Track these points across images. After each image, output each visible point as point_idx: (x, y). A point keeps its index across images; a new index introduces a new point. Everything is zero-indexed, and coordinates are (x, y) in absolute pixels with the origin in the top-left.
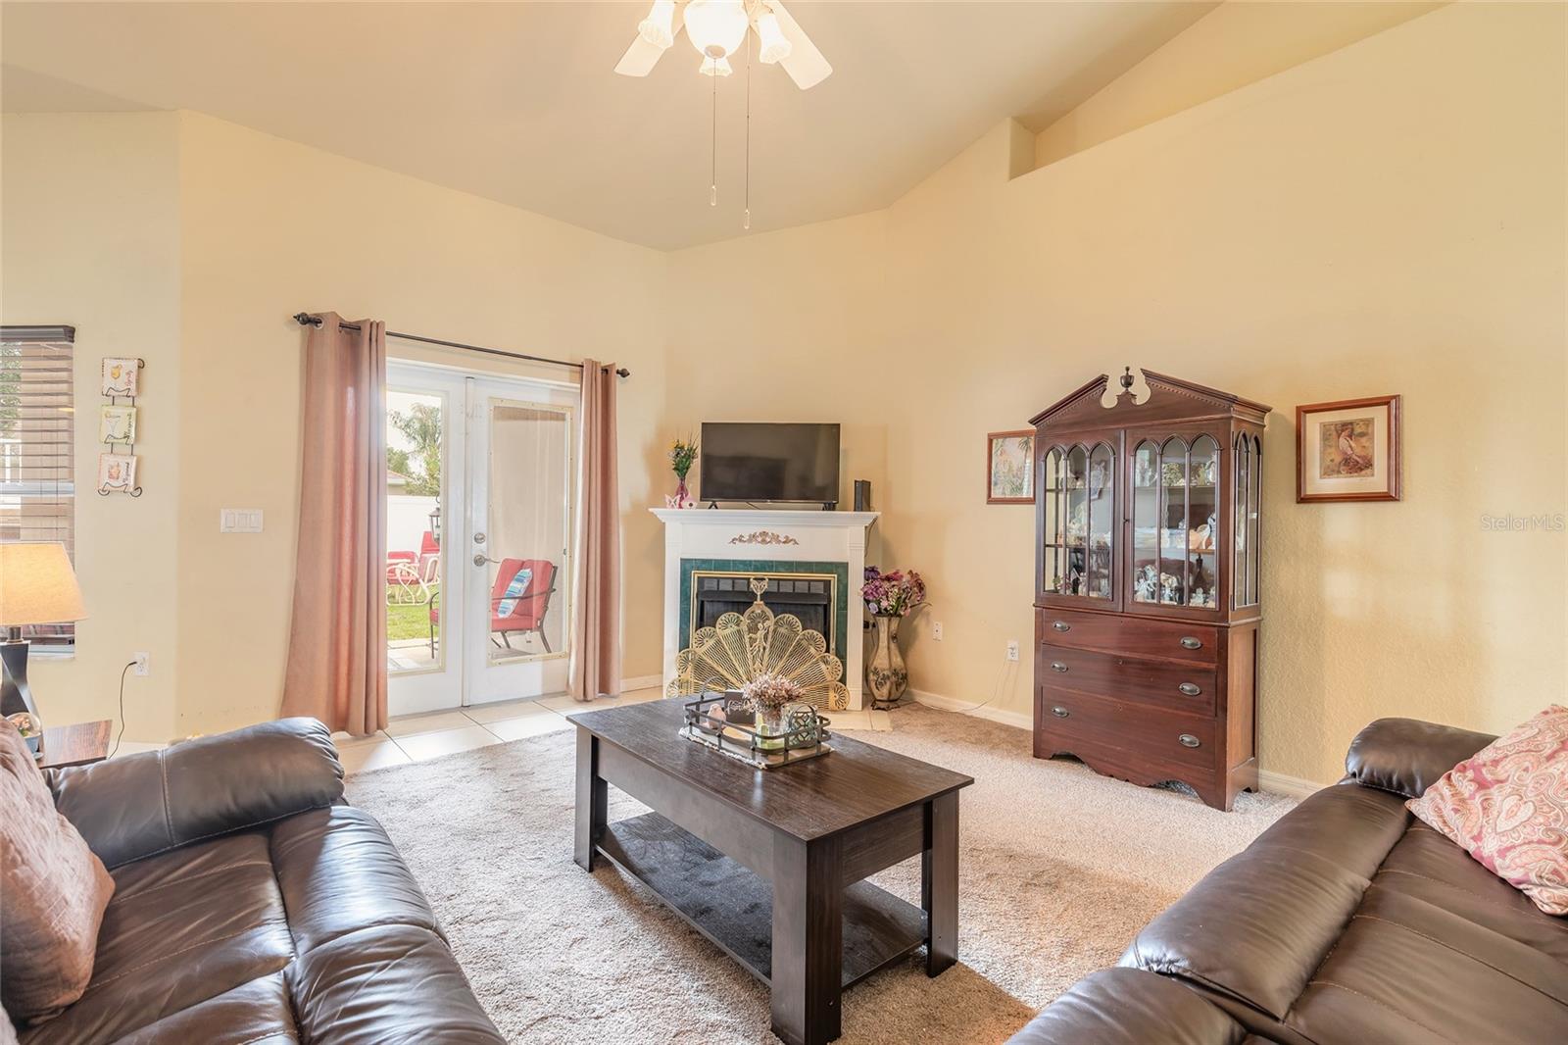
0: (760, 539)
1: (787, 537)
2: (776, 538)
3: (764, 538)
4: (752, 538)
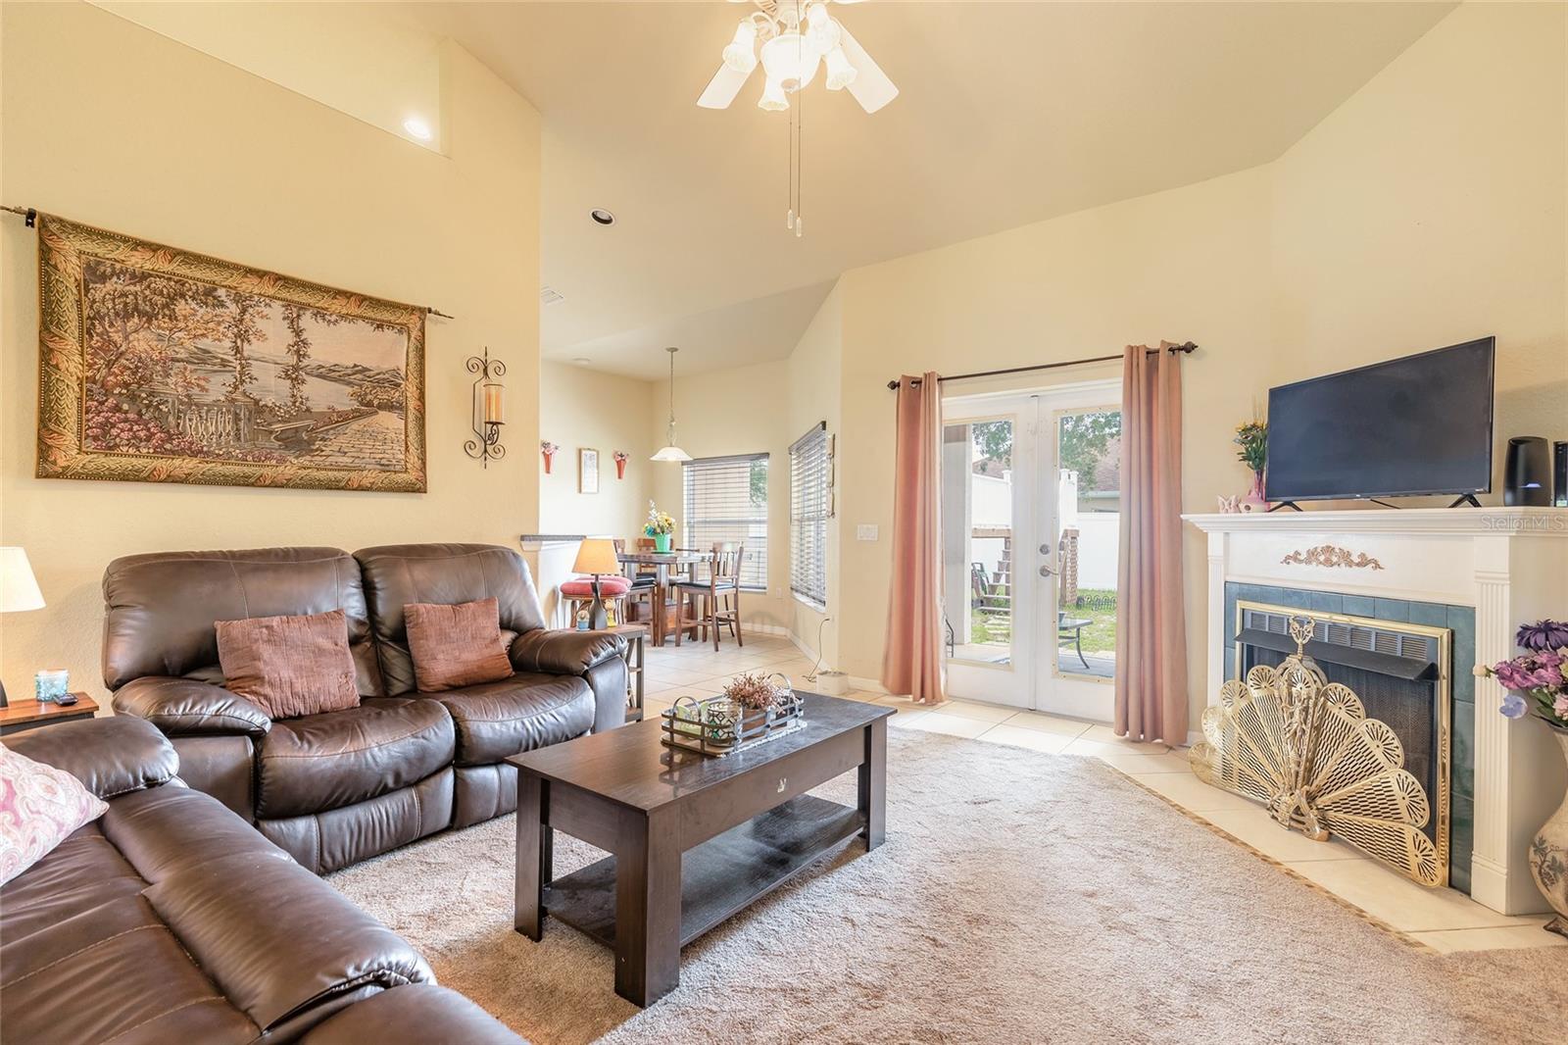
0: (1322, 558)
1: (1362, 555)
2: (1346, 557)
3: (1328, 556)
4: (1312, 555)
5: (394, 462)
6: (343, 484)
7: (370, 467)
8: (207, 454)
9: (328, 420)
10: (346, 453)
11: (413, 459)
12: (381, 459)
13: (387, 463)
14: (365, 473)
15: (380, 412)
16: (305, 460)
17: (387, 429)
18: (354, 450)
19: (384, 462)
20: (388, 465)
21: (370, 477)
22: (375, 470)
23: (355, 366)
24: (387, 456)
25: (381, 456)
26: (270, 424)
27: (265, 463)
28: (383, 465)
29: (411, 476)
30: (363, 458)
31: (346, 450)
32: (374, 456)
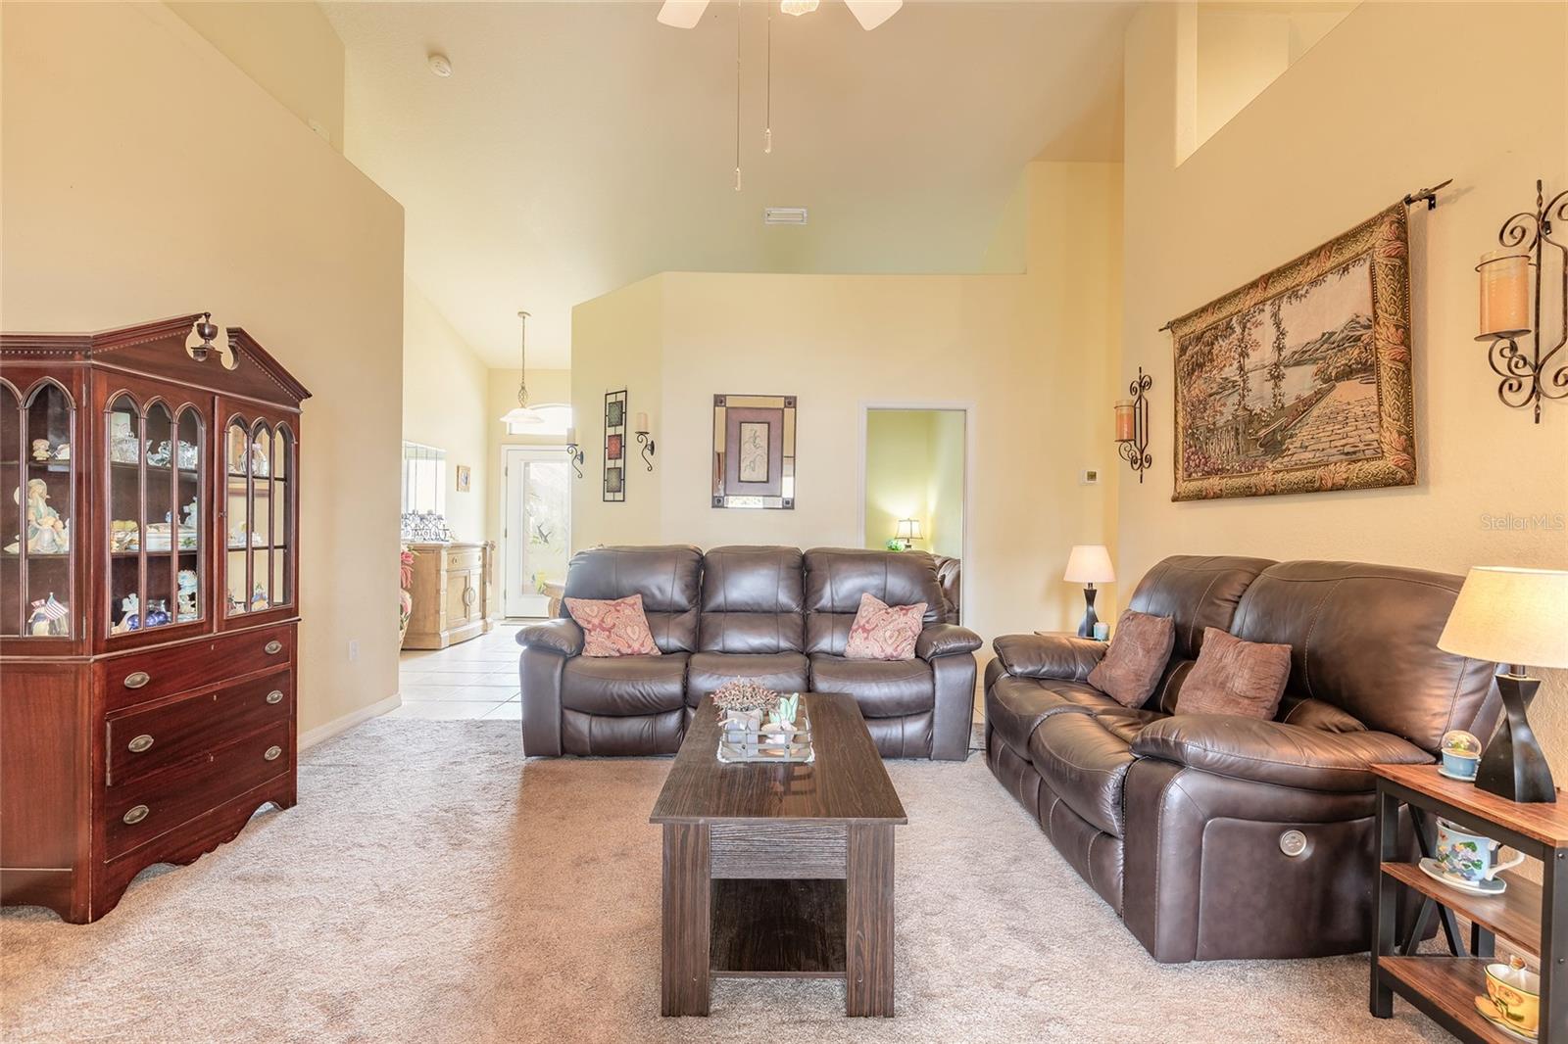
5: (1361, 446)
6: (1317, 485)
7: (1335, 459)
8: (1222, 470)
9: (1295, 413)
10: (1307, 447)
11: (1391, 438)
12: (1343, 446)
13: (1353, 450)
14: (1332, 467)
15: (1337, 384)
16: (1277, 464)
17: (1349, 404)
18: (1313, 441)
19: (1347, 449)
20: (1355, 453)
21: (1340, 471)
22: (1341, 461)
23: (1324, 335)
24: (1351, 440)
25: (1343, 442)
26: (1257, 433)
27: (1253, 472)
28: (1348, 454)
29: (1389, 462)
30: (1323, 450)
31: (1307, 444)
32: (1333, 444)
